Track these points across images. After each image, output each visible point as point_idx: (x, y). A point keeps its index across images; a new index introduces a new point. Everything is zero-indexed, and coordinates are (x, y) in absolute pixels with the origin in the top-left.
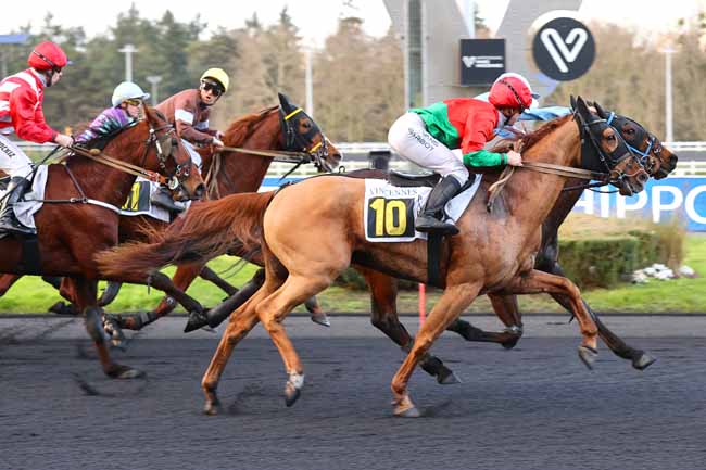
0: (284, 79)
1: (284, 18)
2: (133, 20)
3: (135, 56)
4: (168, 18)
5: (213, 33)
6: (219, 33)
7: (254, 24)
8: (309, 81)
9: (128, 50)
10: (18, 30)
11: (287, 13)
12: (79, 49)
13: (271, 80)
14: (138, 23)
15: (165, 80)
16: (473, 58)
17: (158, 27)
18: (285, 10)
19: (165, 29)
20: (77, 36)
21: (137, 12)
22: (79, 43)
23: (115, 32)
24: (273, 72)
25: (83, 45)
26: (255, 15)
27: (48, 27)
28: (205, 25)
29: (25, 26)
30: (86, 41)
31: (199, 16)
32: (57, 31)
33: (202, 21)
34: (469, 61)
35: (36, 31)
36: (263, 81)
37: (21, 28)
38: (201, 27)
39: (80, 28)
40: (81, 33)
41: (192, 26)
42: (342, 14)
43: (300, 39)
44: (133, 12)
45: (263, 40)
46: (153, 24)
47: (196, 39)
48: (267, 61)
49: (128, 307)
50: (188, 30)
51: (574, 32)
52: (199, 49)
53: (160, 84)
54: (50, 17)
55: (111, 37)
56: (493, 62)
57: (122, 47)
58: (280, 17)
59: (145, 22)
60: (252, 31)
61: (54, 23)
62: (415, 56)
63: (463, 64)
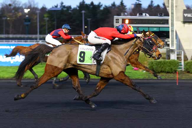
1: (122, 3)
3: (85, 13)
4: (92, 3)
5: (104, 7)
7: (114, 5)
9: (83, 12)
12: (70, 12)
15: (92, 19)
18: (122, 1)
19: (91, 6)
21: (84, 2)
22: (70, 10)
25: (71, 11)
29: (56, 5)
30: (71, 10)
32: (64, 7)
33: (101, 4)
38: (101, 6)
40: (70, 7)
41: (98, 5)
42: (136, 3)
43: (126, 9)
45: (116, 9)
46: (88, 5)
47: (99, 9)
52: (100, 12)
53: (90, 20)
54: (62, 3)
55: (78, 9)
56: (191, 15)
57: (82, 11)
60: (113, 7)
61: (63, 5)
62: (172, 13)
63: (184, 16)
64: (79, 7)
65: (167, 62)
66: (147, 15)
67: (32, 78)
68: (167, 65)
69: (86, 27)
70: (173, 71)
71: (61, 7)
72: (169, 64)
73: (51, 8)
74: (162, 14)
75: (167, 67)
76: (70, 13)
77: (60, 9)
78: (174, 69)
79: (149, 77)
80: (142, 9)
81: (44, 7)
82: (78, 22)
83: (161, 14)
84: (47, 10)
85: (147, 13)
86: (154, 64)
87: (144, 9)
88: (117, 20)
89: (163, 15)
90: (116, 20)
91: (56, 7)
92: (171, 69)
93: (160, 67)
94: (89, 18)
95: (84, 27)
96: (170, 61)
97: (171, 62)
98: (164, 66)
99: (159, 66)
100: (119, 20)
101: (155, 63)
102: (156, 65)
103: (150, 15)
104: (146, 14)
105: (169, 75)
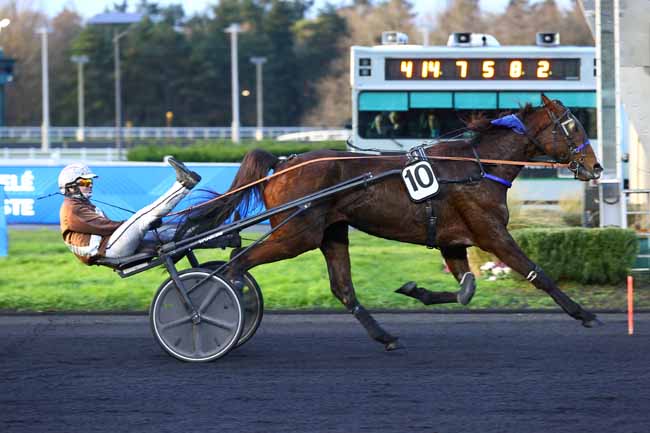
3: (240, 36)
5: (320, 10)
6: (326, 10)
9: (235, 29)
12: (178, 29)
15: (270, 61)
17: (261, 4)
19: (269, 7)
20: (175, 15)
22: (177, 21)
25: (181, 25)
27: (144, 6)
29: (121, 3)
30: (184, 20)
32: (154, 10)
38: (306, 5)
41: (297, 4)
45: (374, 19)
47: (302, 18)
49: (304, 302)
50: (293, 8)
52: (305, 29)
53: (264, 65)
55: (212, 16)
57: (227, 25)
60: (361, 8)
62: (607, 34)
64: (216, 10)
65: (589, 237)
66: (491, 40)
67: (20, 310)
68: (586, 250)
69: (246, 93)
70: (611, 273)
71: (139, 11)
72: (597, 247)
73: (98, 16)
74: (552, 36)
75: (586, 260)
76: (180, 37)
77: (138, 19)
78: (614, 265)
79: (512, 300)
80: (484, 17)
81: (71, 9)
82: (212, 73)
83: (547, 38)
84: (83, 24)
85: (489, 34)
86: (530, 246)
87: (491, 15)
88: (365, 62)
89: (557, 42)
90: (361, 62)
91: (122, 8)
92: (606, 266)
93: (558, 259)
94: (260, 54)
95: (240, 92)
96: (601, 233)
97: (602, 237)
98: (574, 253)
99: (554, 252)
100: (372, 62)
101: (536, 241)
102: (542, 249)
103: (503, 43)
104: (484, 39)
105: (596, 294)
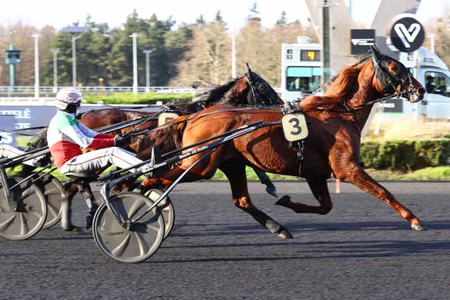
0: (220, 52)
1: (219, 18)
2: (135, 19)
3: (138, 39)
4: (154, 18)
5: (179, 26)
6: (182, 26)
7: (201, 21)
8: (234, 53)
9: (134, 36)
10: (72, 25)
11: (220, 15)
12: (105, 35)
13: (212, 53)
14: (138, 21)
15: (153, 52)
16: (358, 40)
17: (149, 23)
18: (218, 14)
19: (153, 24)
20: (104, 28)
21: (137, 15)
22: (105, 31)
23: (125, 26)
24: (213, 48)
25: (107, 33)
26: (202, 16)
27: (88, 23)
28: (175, 22)
29: (76, 22)
30: (109, 31)
31: (171, 17)
32: (93, 25)
33: (173, 20)
34: (355, 42)
35: (81, 25)
36: (208, 53)
37: (74, 24)
38: (172, 23)
39: (106, 24)
40: (106, 26)
41: (167, 22)
42: (250, 16)
43: (227, 29)
44: (135, 14)
46: (146, 22)
47: (170, 30)
48: (210, 41)
50: (165, 24)
51: (413, 26)
52: (171, 35)
53: (150, 54)
54: (90, 17)
55: (123, 29)
56: (369, 42)
57: (131, 34)
58: (215, 18)
59: (142, 20)
60: (200, 25)
61: (91, 21)
62: (326, 38)
63: (352, 43)
71: (86, 26)
81: (50, 25)
82: (123, 59)
84: (56, 32)
88: (290, 52)
90: (288, 51)
94: (148, 49)
95: (138, 68)
100: (293, 52)
